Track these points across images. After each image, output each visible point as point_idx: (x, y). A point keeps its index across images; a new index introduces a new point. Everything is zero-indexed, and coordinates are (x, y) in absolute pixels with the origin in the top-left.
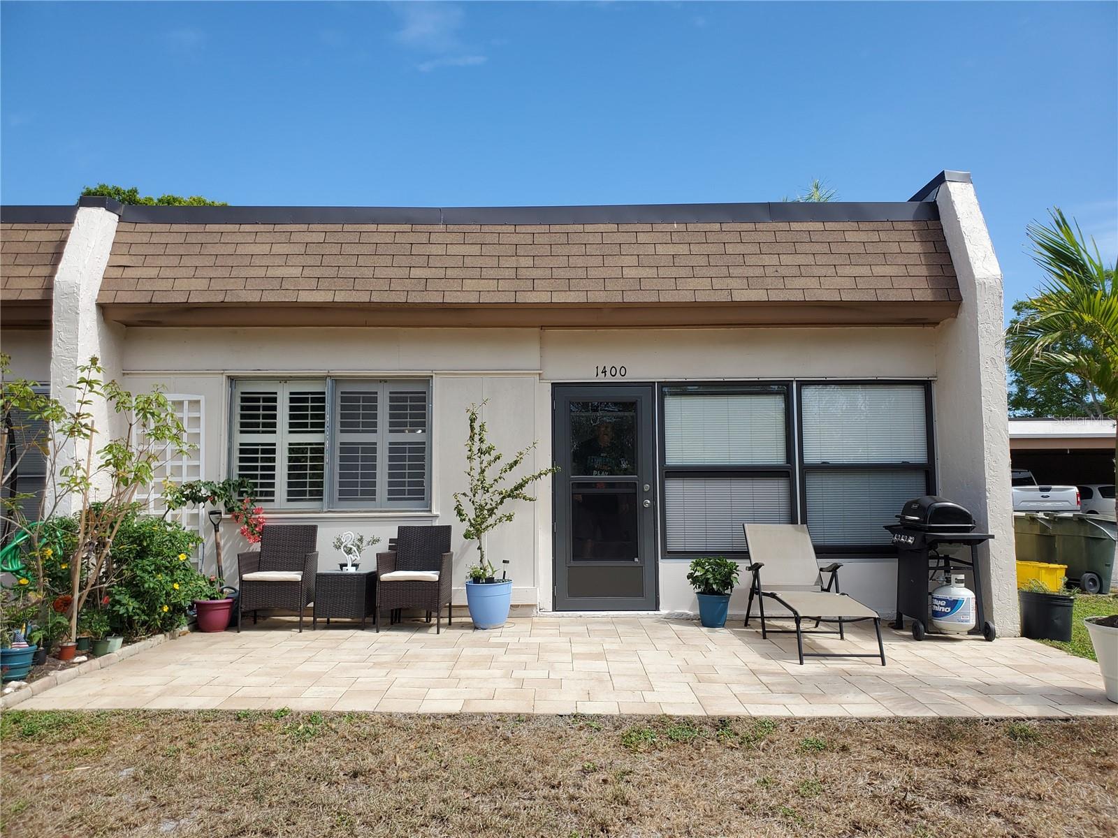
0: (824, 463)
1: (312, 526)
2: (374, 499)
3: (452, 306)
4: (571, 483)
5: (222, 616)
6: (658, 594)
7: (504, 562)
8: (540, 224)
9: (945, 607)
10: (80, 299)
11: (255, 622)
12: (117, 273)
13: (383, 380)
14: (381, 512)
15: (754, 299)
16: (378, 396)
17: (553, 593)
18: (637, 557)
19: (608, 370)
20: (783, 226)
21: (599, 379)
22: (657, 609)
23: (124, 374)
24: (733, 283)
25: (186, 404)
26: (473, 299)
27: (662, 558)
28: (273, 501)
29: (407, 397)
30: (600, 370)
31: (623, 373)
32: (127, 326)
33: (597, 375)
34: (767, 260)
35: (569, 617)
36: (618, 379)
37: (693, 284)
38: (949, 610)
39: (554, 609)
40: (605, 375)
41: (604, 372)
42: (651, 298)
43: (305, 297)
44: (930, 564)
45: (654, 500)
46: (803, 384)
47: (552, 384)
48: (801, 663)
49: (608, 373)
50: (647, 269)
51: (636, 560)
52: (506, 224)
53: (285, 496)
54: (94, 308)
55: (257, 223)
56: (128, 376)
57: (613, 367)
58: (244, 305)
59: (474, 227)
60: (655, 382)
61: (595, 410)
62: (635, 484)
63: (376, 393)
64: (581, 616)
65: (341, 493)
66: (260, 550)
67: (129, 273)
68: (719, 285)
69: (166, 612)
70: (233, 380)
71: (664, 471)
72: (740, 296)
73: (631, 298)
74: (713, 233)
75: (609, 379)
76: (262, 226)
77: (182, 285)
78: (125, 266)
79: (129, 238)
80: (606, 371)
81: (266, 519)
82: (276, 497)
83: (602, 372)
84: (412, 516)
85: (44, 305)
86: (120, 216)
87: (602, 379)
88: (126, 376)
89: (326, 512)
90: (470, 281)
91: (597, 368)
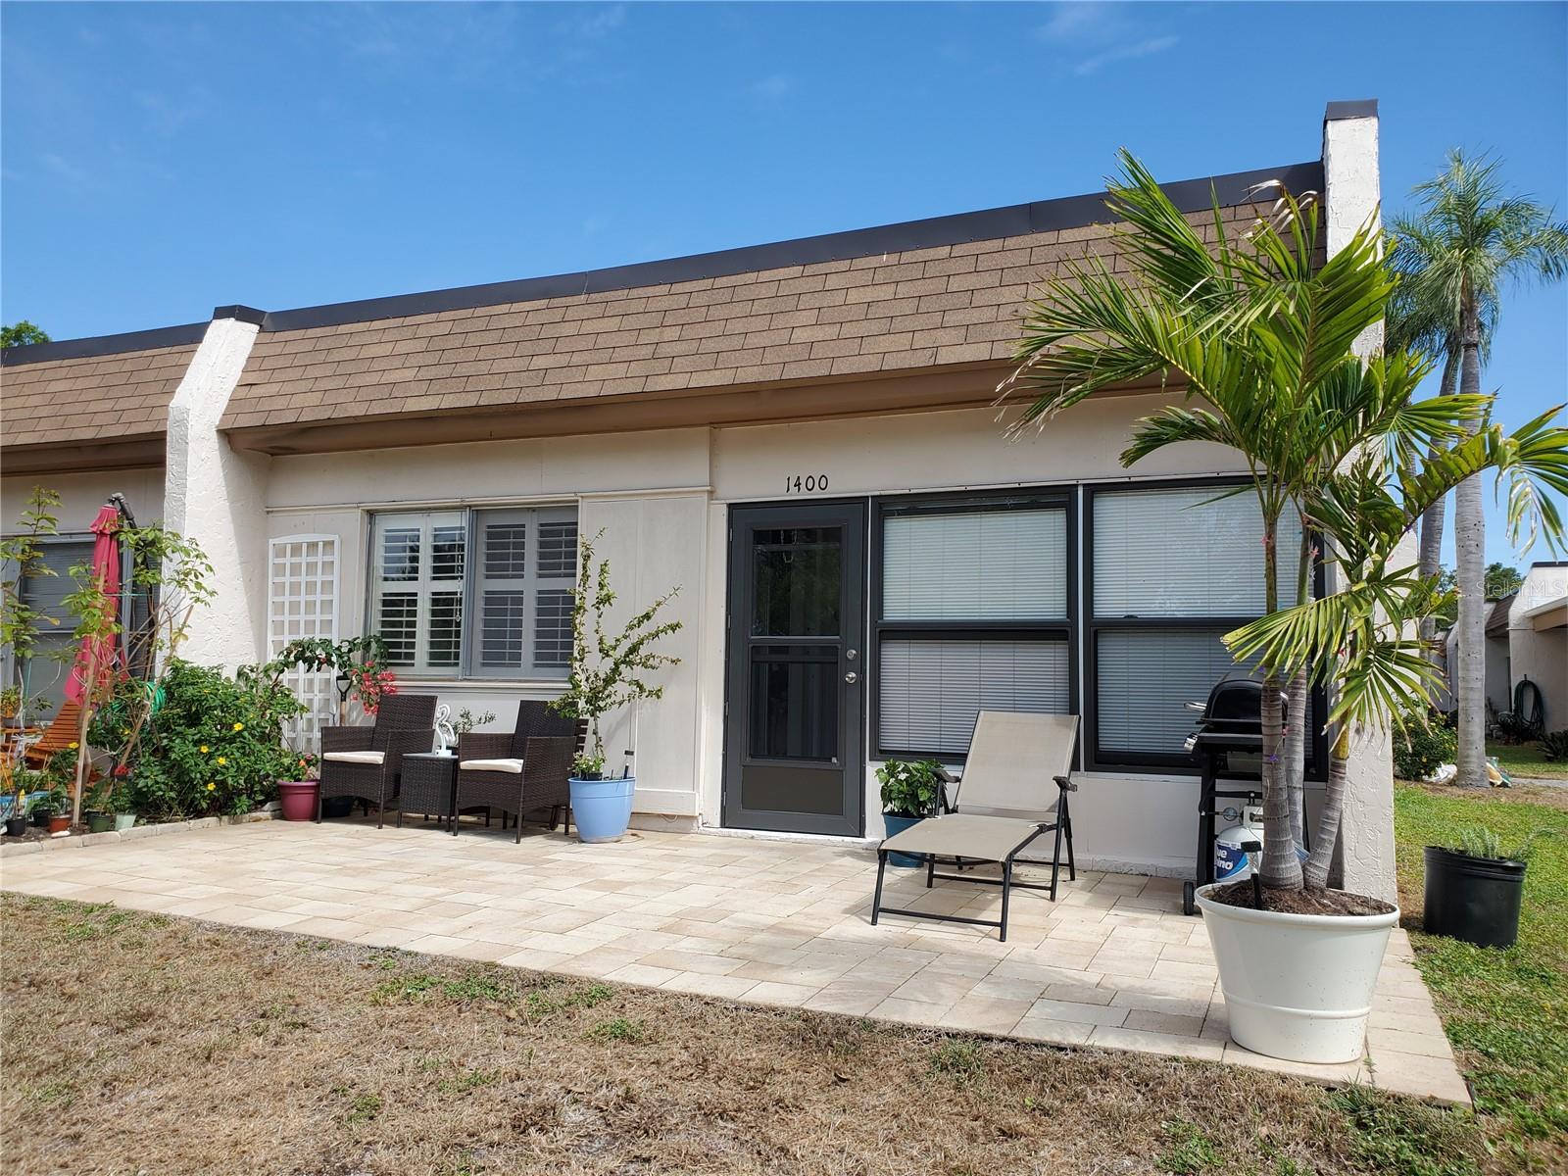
0: (1128, 617)
1: (431, 697)
2: (519, 665)
3: (572, 404)
4: (750, 646)
5: (304, 801)
6: (864, 814)
7: (627, 753)
8: (704, 278)
9: (1226, 860)
10: (189, 427)
11: (366, 815)
12: (244, 392)
13: (533, 509)
14: (520, 681)
15: (968, 358)
16: (526, 529)
17: (722, 801)
18: (836, 756)
19: (803, 482)
20: (1048, 237)
21: (791, 495)
22: (862, 835)
23: (268, 512)
24: (943, 337)
25: (321, 545)
26: (591, 391)
27: (870, 760)
28: (413, 665)
29: (562, 530)
30: (793, 482)
31: (823, 486)
32: (272, 455)
33: (788, 489)
34: (1007, 295)
35: (738, 837)
36: (817, 494)
37: (885, 343)
38: (1231, 866)
39: (723, 825)
40: (799, 489)
41: (797, 485)
42: (820, 370)
43: (413, 406)
44: (1217, 786)
45: (862, 672)
46: (1094, 490)
47: (730, 506)
48: (874, 922)
49: (803, 486)
50: (827, 328)
51: (834, 760)
52: (660, 284)
53: (426, 659)
54: (214, 436)
55: (388, 318)
56: (273, 514)
57: (810, 477)
58: (352, 421)
59: (620, 292)
60: (868, 497)
61: (788, 539)
62: (836, 647)
63: (523, 526)
64: (753, 837)
65: (485, 656)
66: (374, 725)
67: (256, 391)
68: (922, 342)
69: (211, 791)
70: (371, 514)
71: (878, 630)
72: (946, 357)
73: (793, 372)
74: (937, 262)
75: (805, 495)
76: (392, 320)
77: (298, 401)
78: (252, 385)
79: (264, 351)
80: (800, 484)
81: (396, 687)
82: (416, 661)
83: (795, 486)
84: (549, 688)
85: (158, 439)
86: (261, 326)
87: (795, 495)
88: (271, 515)
89: (461, 680)
90: (596, 367)
91: (789, 479)
